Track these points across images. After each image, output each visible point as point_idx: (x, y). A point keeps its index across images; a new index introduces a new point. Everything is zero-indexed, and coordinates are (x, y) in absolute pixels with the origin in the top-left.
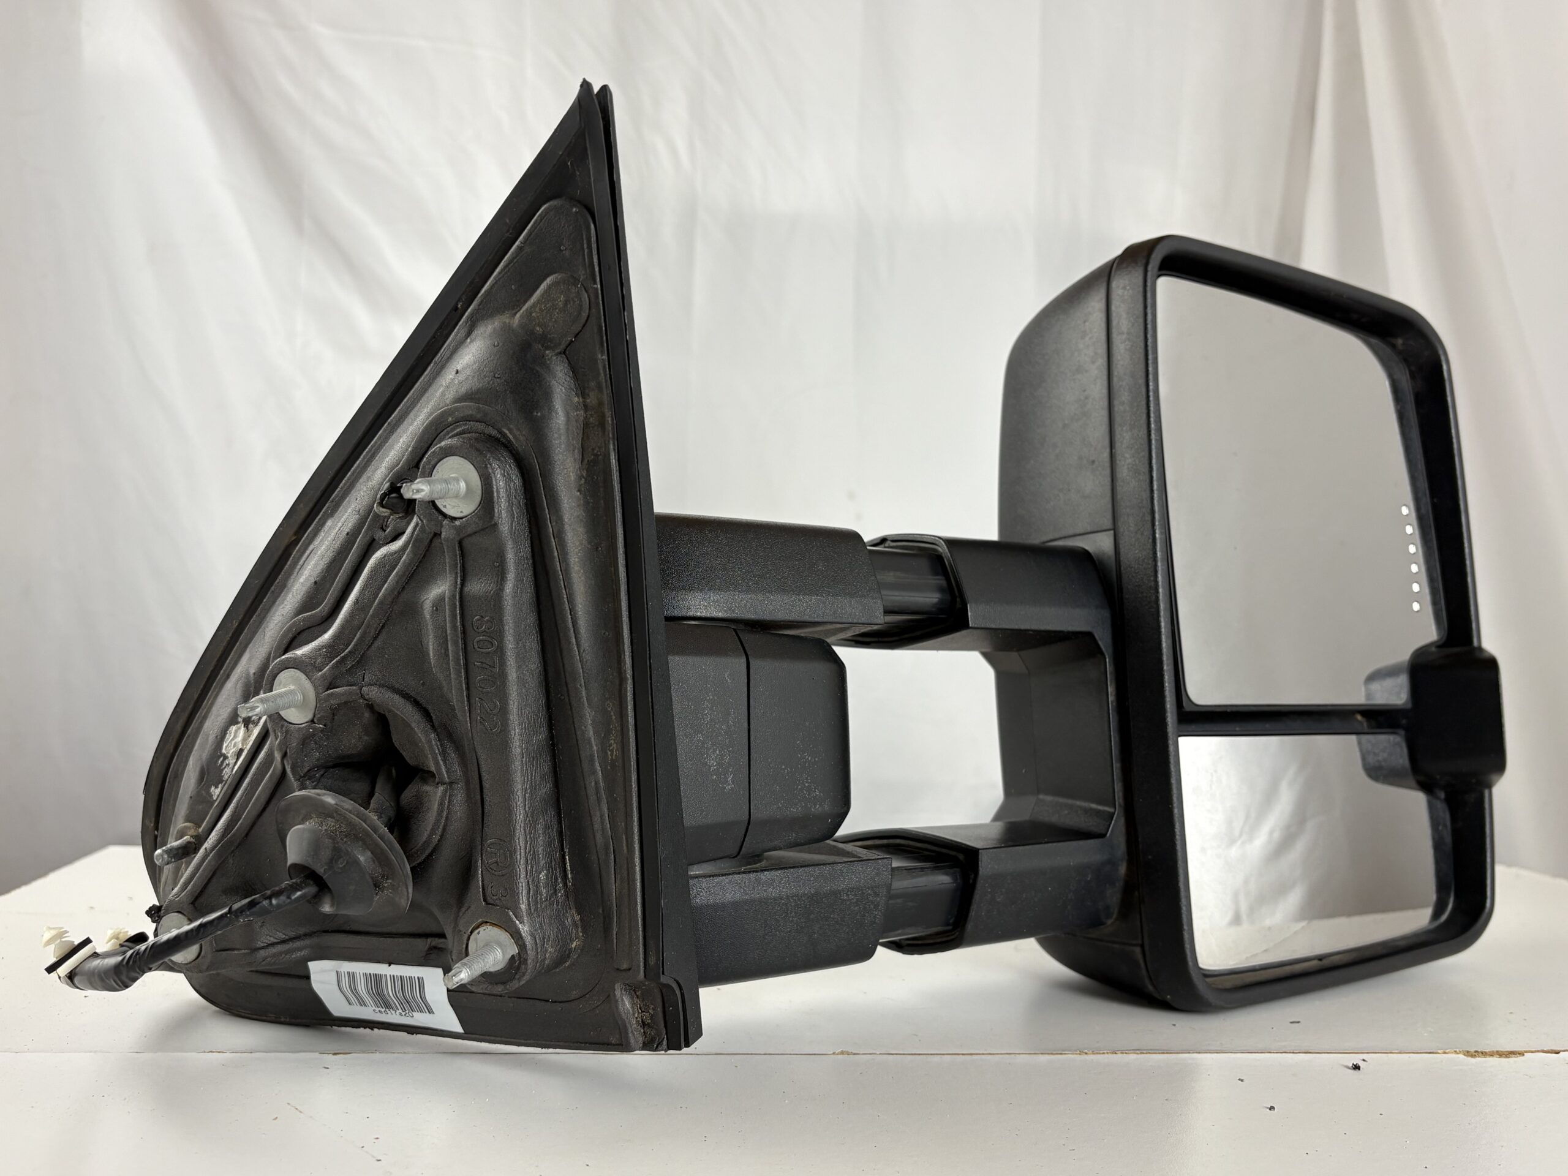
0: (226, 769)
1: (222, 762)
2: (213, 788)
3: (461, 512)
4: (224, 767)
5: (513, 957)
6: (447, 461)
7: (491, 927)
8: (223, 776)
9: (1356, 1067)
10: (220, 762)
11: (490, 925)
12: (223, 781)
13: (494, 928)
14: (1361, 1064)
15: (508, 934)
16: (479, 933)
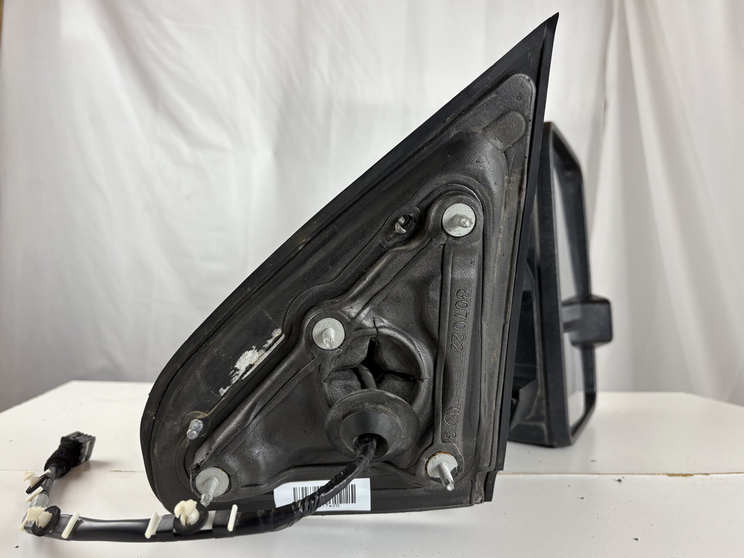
0: (235, 377)
1: (233, 373)
2: (222, 389)
3: (460, 234)
4: (234, 376)
5: (455, 468)
6: (455, 206)
7: (444, 454)
8: (232, 381)
9: (620, 481)
10: (231, 373)
11: (443, 453)
12: (231, 384)
13: (446, 455)
14: (622, 479)
15: (454, 457)
16: (435, 458)
